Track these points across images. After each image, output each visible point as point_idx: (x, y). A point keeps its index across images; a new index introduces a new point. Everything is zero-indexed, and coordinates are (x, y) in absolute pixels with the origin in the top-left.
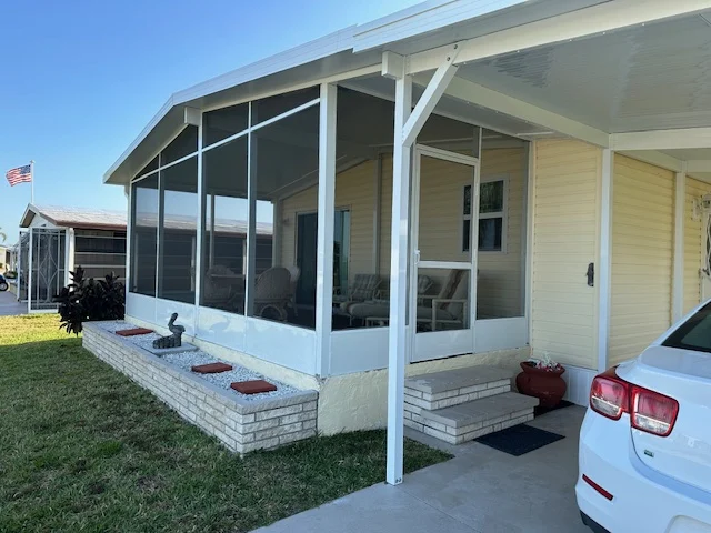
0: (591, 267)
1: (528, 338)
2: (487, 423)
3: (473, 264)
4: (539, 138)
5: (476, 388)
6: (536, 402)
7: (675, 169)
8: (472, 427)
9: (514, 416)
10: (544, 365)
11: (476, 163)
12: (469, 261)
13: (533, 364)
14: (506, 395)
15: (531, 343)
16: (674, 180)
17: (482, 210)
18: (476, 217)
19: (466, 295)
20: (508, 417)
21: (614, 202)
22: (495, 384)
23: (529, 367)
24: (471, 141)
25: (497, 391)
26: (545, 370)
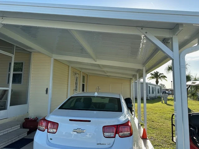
0: (47, 89)
1: (28, 111)
2: (10, 140)
3: (10, 88)
4: (34, 52)
5: (7, 130)
6: (28, 130)
7: (69, 65)
8: (4, 143)
9: (20, 136)
10: (32, 118)
11: (13, 56)
12: (8, 87)
13: (29, 118)
14: (18, 130)
15: (29, 112)
16: (69, 68)
17: (14, 71)
18: (12, 73)
19: (7, 99)
20: (18, 137)
21: (54, 72)
22: (15, 127)
23: (27, 119)
24: (12, 49)
25: (15, 129)
26: (32, 120)
